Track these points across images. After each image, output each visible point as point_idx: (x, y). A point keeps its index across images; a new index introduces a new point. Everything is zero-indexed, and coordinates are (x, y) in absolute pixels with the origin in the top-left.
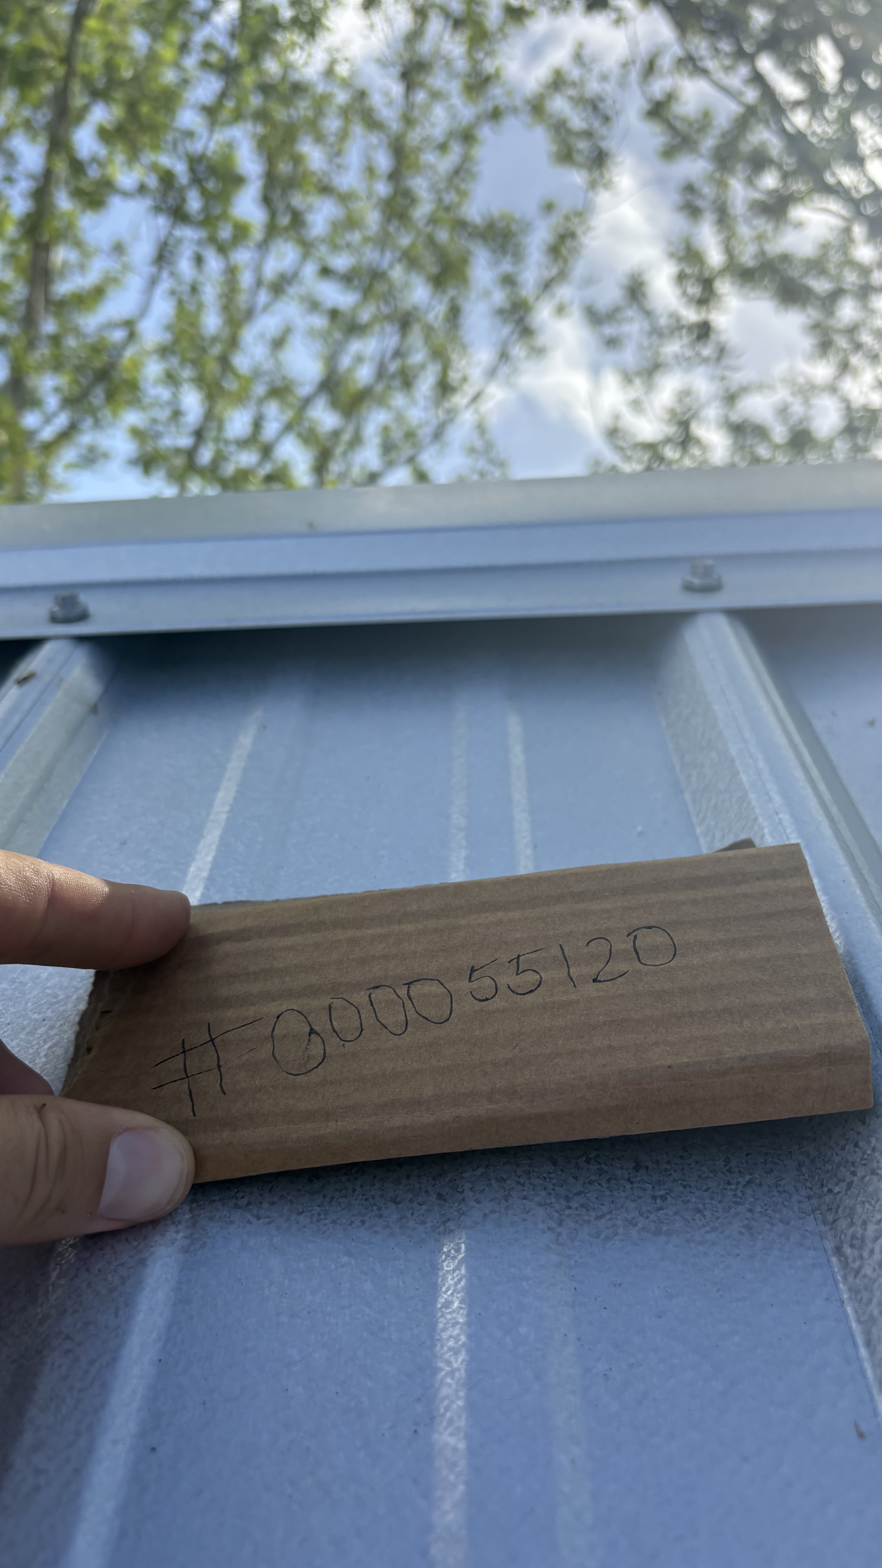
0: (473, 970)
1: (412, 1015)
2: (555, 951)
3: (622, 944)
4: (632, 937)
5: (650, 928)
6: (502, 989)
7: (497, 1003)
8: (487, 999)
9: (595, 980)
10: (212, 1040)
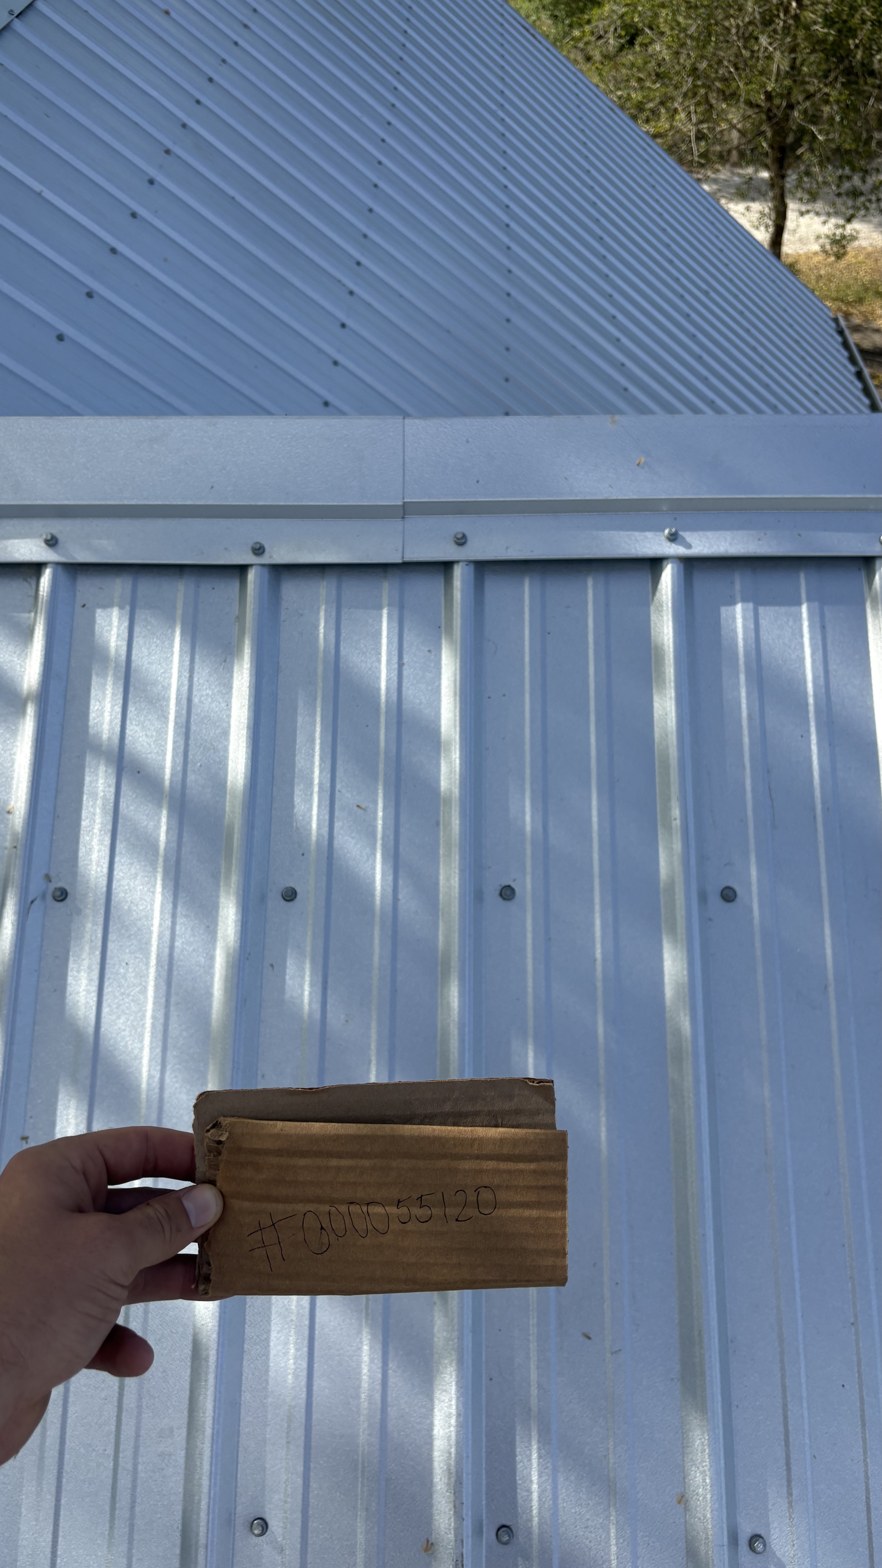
0: (399, 1202)
1: (370, 1227)
2: (439, 1196)
3: (472, 1198)
4: (477, 1192)
5: (486, 1187)
6: (413, 1218)
7: (410, 1227)
8: (405, 1223)
9: (457, 1220)
10: (273, 1224)
